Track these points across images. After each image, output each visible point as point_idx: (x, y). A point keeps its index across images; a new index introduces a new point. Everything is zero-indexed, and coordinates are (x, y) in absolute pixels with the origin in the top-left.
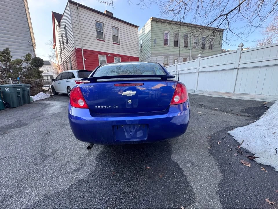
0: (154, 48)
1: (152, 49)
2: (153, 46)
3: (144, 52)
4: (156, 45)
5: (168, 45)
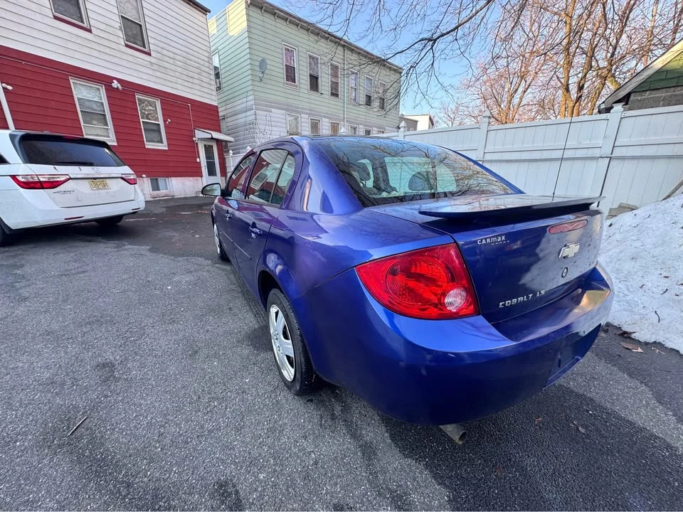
0: (262, 84)
1: (256, 88)
2: (258, 79)
3: (226, 94)
4: (265, 76)
5: (295, 82)
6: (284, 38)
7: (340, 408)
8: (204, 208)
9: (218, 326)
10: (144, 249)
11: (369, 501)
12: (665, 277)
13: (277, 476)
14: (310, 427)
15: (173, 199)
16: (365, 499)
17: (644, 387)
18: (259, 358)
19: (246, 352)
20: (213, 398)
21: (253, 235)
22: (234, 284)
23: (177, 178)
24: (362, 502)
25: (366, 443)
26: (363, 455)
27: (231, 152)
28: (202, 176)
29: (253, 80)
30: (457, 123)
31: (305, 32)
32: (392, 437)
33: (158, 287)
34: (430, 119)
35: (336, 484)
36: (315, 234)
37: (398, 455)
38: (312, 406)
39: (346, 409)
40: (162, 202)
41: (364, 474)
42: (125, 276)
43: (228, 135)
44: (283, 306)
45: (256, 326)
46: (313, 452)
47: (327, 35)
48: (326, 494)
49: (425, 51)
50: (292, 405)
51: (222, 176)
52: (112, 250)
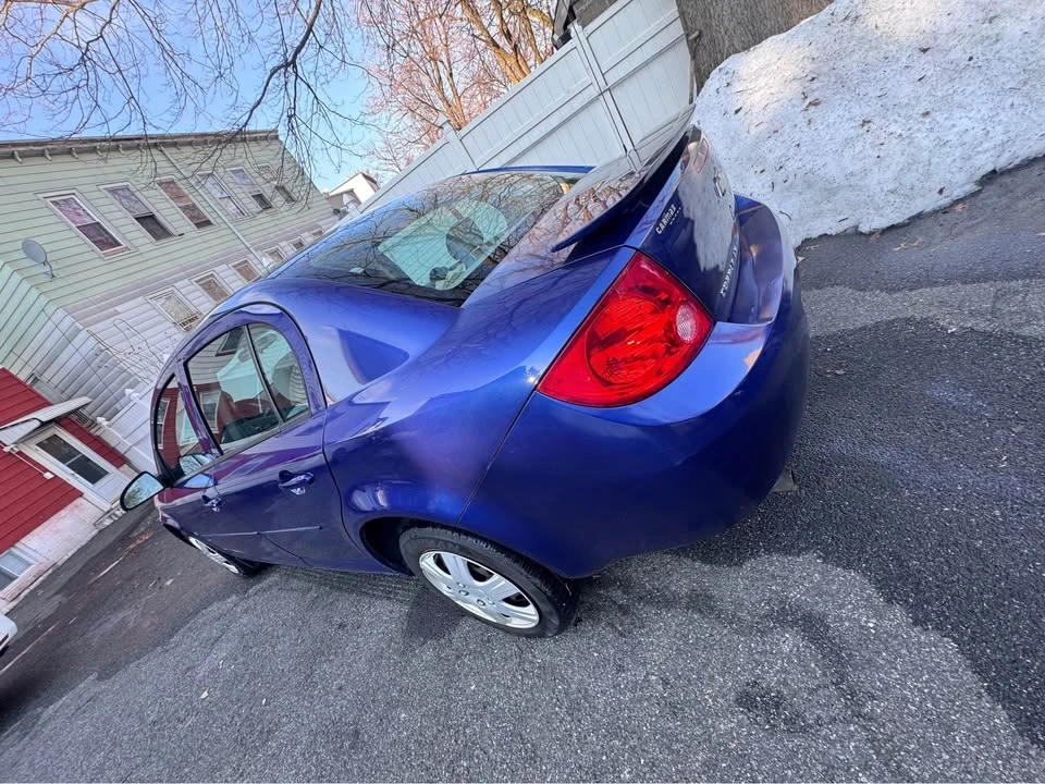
0: (59, 283)
1: (54, 295)
2: (44, 278)
4: (54, 266)
5: (119, 245)
6: (33, 187)
7: (619, 593)
8: (135, 534)
9: (350, 666)
10: (87, 686)
11: (761, 653)
12: (762, 172)
13: (643, 751)
14: (612, 652)
15: (57, 570)
16: (757, 657)
17: (838, 288)
18: (457, 643)
19: (429, 654)
20: (452, 762)
21: (297, 491)
22: (310, 589)
23: (32, 533)
24: (758, 663)
25: (690, 597)
26: (701, 612)
27: (100, 419)
28: (81, 495)
29: (37, 286)
30: (403, 163)
31: (68, 158)
32: (706, 560)
33: (182, 714)
34: (366, 177)
35: (712, 678)
36: (373, 419)
37: (732, 572)
38: (586, 626)
39: (626, 586)
40: (40, 592)
41: (725, 631)
42: (99, 757)
43: (70, 398)
44: (446, 542)
45: (406, 609)
46: (648, 674)
47: (113, 144)
48: (714, 700)
49: (290, 86)
50: (561, 651)
51: (118, 467)
52: (20, 747)
